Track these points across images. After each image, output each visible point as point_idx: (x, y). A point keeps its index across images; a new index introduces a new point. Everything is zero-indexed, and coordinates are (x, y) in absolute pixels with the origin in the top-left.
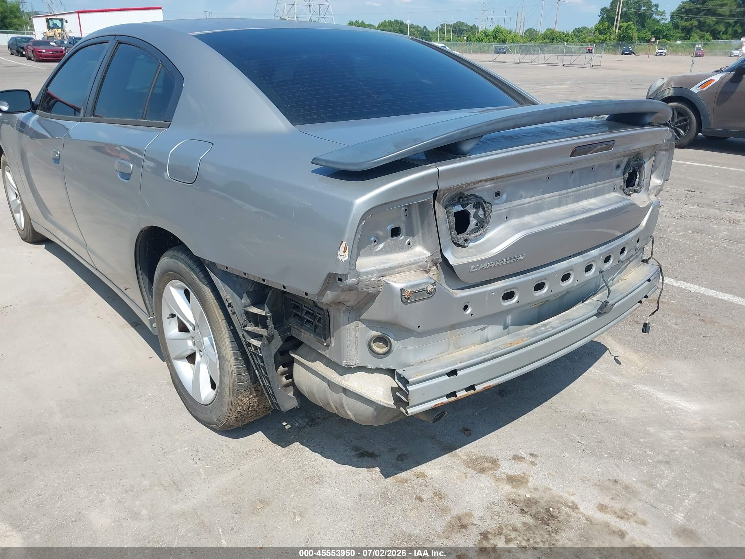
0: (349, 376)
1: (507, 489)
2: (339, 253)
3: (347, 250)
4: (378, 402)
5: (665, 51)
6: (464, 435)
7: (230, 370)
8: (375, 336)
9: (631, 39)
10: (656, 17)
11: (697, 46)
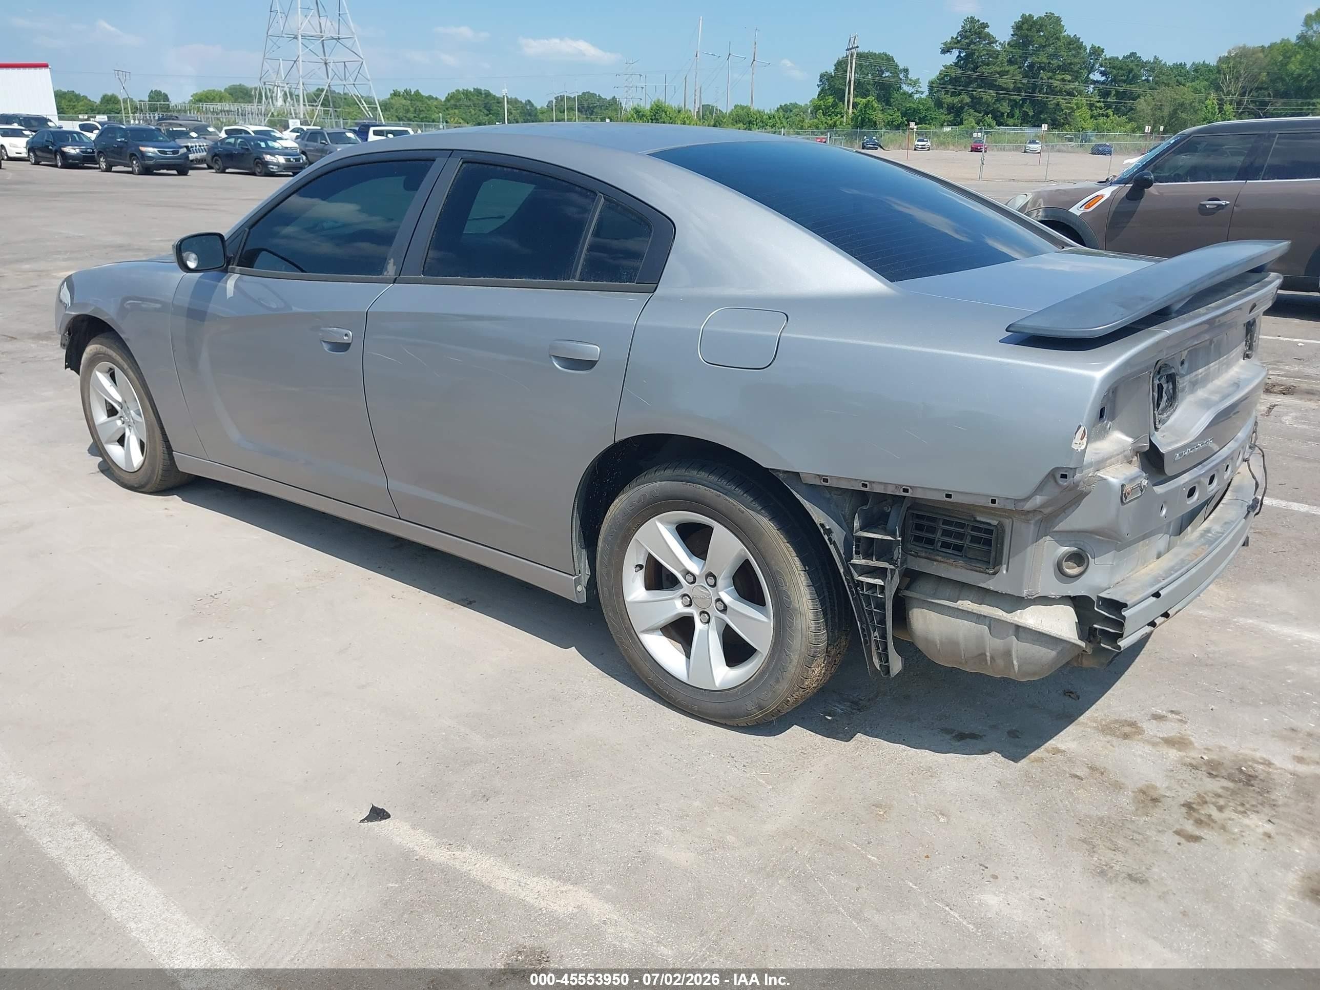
0: (1020, 613)
1: (1173, 754)
2: (1074, 442)
3: (1086, 436)
4: (1071, 641)
5: (929, 144)
6: (1070, 699)
7: (804, 627)
8: (1070, 552)
9: (874, 124)
10: (905, 88)
11: (975, 135)
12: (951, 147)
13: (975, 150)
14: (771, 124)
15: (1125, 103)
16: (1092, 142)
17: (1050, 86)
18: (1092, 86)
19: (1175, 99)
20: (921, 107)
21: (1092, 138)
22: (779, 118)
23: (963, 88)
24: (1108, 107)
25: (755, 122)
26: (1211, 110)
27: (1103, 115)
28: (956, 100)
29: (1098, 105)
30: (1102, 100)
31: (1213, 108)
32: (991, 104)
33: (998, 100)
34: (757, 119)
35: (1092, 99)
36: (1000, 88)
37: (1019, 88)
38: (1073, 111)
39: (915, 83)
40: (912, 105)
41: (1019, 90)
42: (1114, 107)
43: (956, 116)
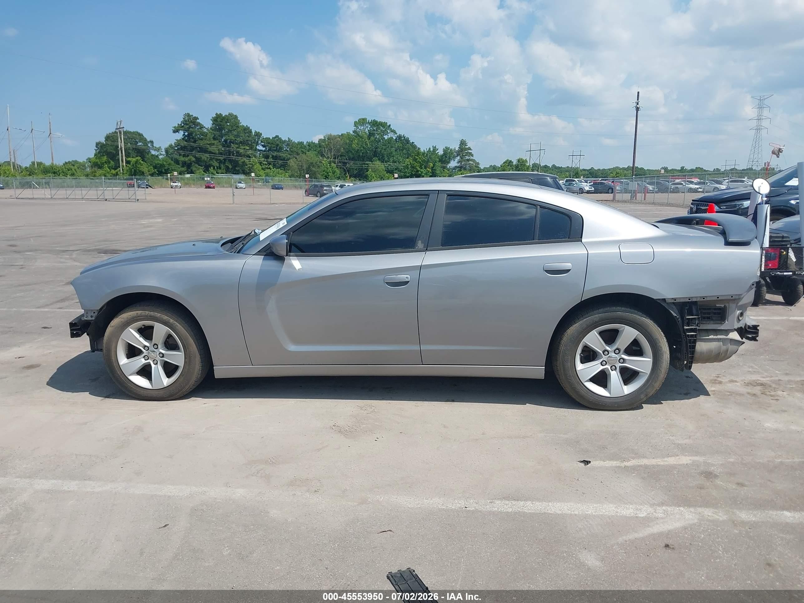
5: (180, 184)
9: (143, 173)
10: (153, 152)
11: (206, 179)
12: (193, 186)
13: (208, 187)
14: (70, 174)
15: (278, 162)
16: (270, 183)
17: (238, 152)
18: (259, 152)
19: (308, 160)
20: (165, 163)
21: (269, 181)
22: (75, 170)
23: (190, 152)
24: (270, 164)
25: (58, 173)
26: (326, 166)
27: (267, 168)
28: (187, 159)
29: (264, 163)
30: (265, 160)
31: (327, 165)
32: (207, 162)
33: (211, 159)
34: (59, 170)
35: (260, 159)
36: (211, 153)
37: (221, 153)
38: (253, 166)
39: (158, 149)
40: (159, 162)
41: (221, 154)
42: (272, 164)
43: (188, 168)
